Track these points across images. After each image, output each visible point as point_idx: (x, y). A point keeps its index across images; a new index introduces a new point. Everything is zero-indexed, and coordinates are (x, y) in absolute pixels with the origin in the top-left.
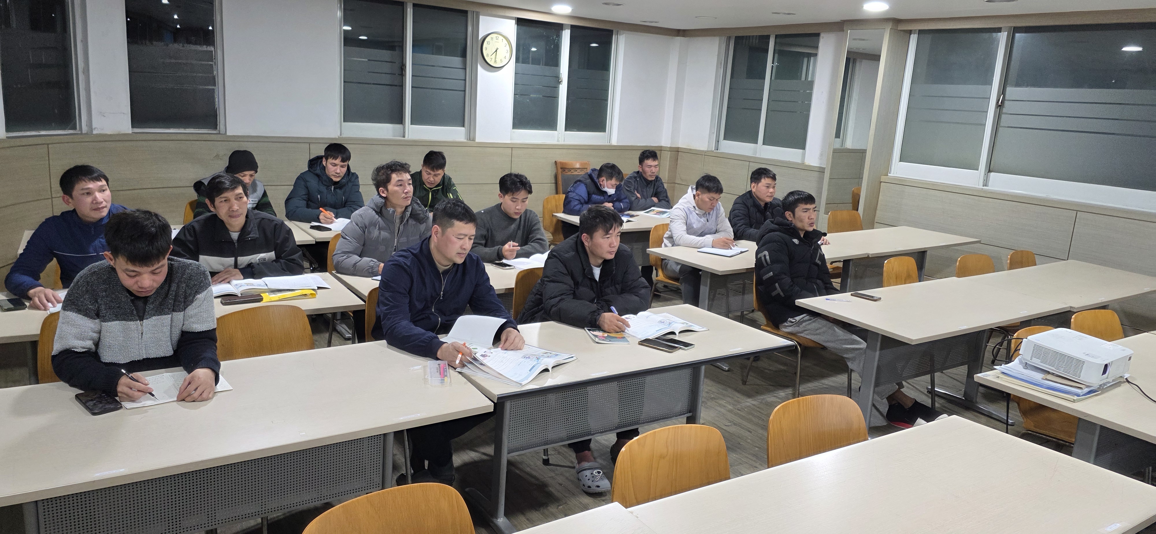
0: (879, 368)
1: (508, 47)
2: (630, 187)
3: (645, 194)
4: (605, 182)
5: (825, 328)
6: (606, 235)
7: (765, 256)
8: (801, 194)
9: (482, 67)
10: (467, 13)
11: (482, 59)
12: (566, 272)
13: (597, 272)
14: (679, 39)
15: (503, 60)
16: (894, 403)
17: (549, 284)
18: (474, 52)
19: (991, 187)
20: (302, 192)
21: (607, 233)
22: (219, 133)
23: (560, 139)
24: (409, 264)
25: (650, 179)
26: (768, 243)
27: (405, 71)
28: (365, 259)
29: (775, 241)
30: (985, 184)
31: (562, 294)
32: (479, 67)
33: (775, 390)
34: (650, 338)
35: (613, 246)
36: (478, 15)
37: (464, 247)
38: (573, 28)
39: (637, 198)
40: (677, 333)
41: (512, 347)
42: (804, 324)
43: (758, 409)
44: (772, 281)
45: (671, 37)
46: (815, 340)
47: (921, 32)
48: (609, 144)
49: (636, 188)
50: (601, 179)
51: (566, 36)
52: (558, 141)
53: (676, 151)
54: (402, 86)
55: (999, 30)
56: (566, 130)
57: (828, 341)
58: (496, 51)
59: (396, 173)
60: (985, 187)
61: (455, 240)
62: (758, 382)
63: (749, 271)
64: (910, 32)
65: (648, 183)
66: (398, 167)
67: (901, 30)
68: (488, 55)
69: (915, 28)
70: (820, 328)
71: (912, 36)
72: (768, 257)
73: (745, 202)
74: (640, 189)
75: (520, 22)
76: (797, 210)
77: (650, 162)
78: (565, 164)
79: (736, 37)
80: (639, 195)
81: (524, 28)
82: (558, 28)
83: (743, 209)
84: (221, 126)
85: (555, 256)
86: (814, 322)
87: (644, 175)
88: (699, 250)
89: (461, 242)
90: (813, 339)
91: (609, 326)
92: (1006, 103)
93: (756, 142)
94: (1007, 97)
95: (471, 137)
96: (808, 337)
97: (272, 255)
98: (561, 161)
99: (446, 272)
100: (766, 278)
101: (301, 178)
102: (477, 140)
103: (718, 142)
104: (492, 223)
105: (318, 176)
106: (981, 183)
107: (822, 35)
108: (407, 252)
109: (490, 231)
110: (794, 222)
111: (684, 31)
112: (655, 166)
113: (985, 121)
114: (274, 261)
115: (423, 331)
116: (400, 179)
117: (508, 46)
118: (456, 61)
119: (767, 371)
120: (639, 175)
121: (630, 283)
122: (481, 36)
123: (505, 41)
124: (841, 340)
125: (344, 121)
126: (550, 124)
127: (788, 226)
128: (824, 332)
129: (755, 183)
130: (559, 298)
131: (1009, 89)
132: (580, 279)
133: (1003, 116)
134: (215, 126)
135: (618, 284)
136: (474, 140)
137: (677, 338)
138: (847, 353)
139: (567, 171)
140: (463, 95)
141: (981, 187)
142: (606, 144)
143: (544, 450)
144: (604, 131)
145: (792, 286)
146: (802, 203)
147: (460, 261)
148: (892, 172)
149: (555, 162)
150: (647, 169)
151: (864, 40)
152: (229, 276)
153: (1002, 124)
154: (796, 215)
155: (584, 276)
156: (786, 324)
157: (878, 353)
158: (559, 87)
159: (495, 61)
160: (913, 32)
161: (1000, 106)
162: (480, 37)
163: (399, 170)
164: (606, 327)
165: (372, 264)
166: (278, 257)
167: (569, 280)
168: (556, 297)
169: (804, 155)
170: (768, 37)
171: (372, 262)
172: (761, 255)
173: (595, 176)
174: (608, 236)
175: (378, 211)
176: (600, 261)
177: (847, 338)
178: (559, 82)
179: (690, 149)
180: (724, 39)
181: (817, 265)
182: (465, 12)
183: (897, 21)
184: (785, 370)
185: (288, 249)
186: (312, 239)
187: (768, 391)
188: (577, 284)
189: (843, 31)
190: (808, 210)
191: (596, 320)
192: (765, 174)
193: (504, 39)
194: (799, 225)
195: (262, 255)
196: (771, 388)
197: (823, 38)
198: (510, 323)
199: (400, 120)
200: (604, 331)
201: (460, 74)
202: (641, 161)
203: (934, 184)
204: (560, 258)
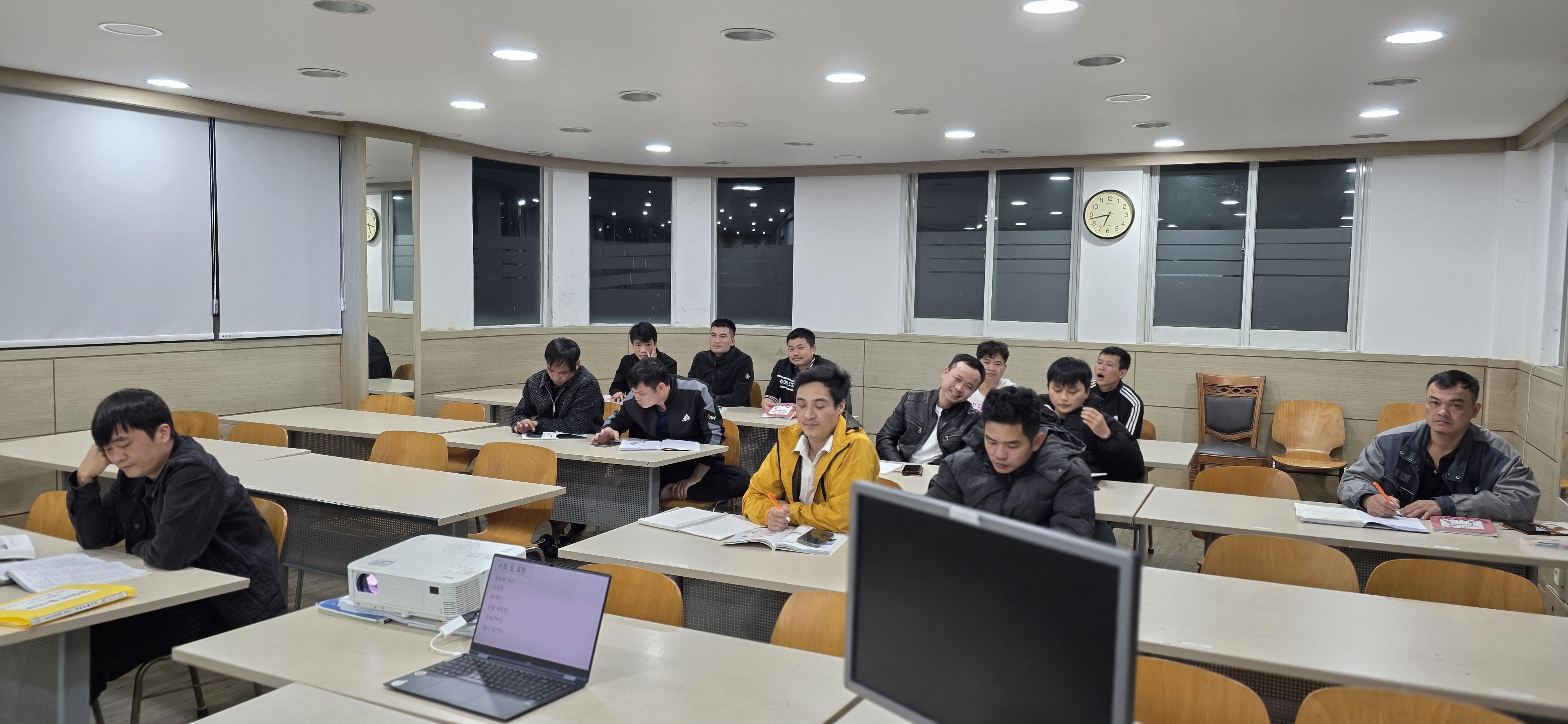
1: (1128, 210)
9: (1086, 239)
10: (1073, 171)
15: (1119, 227)
18: (1077, 222)
23: (1245, 342)
27: (985, 254)
32: (1082, 240)
36: (1082, 171)
38: (1263, 166)
52: (1240, 344)
53: (1514, 369)
54: (984, 273)
56: (1254, 328)
58: (1108, 216)
68: (1094, 223)
75: (1164, 171)
81: (1174, 179)
82: (1244, 168)
95: (1072, 335)
98: (1208, 373)
102: (1079, 341)
117: (1128, 207)
118: (1057, 236)
122: (1083, 199)
123: (1123, 201)
125: (915, 317)
136: (1076, 340)
139: (1218, 389)
140: (1066, 279)
142: (1342, 350)
144: (1345, 329)
149: (1197, 374)
158: (1243, 260)
159: (1107, 231)
162: (1084, 202)
178: (1241, 253)
193: (1121, 199)
199: (979, 315)
201: (1063, 251)
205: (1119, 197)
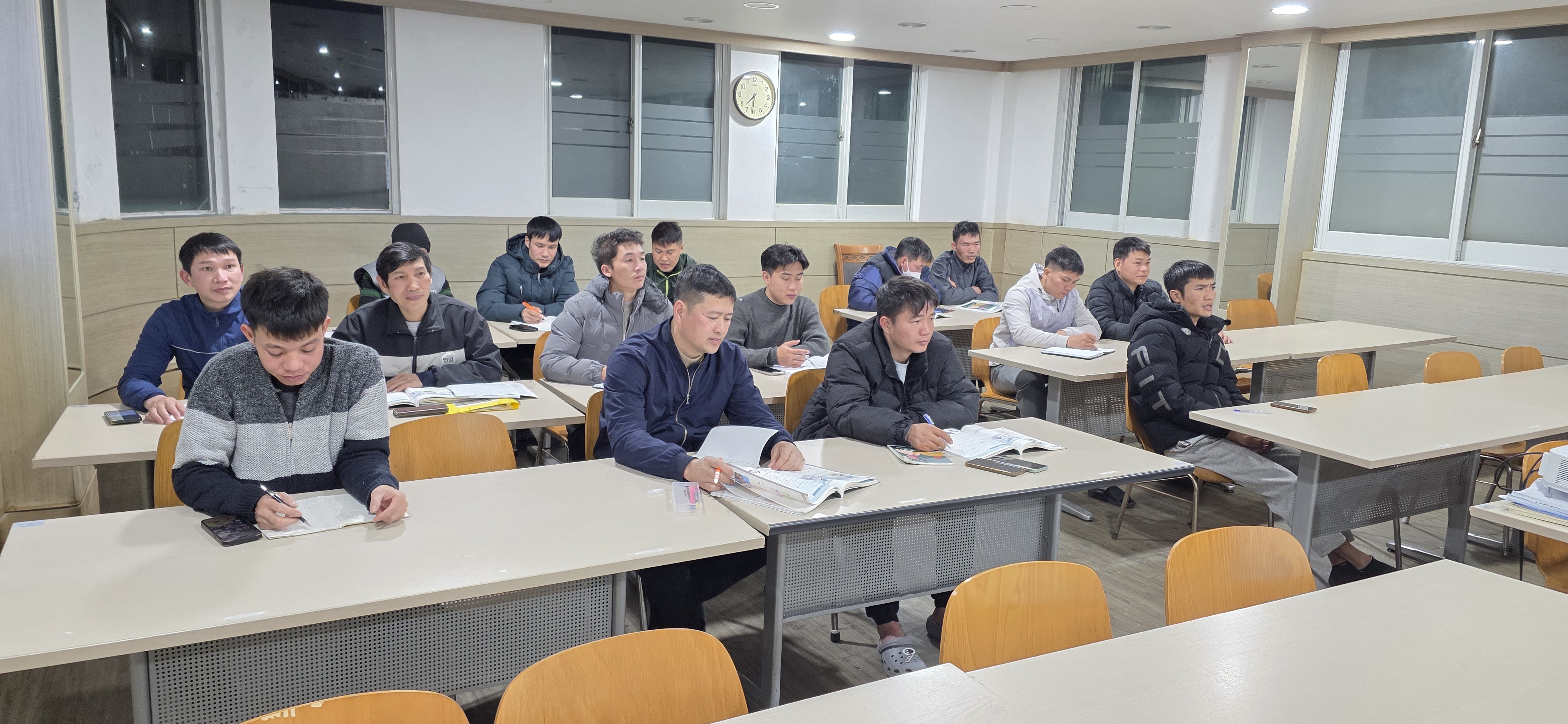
0: (1317, 508)
1: (769, 93)
2: (942, 273)
3: (962, 282)
4: (907, 263)
5: (1233, 455)
6: (915, 317)
7: (1141, 353)
8: (1194, 265)
9: (735, 119)
10: (714, 49)
11: (735, 109)
12: (860, 370)
13: (902, 371)
14: (1004, 75)
15: (764, 109)
16: (1340, 561)
17: (834, 385)
18: (724, 101)
19: (1467, 262)
20: (499, 282)
21: (916, 314)
22: (392, 214)
23: (840, 215)
24: (644, 354)
25: (967, 262)
26: (1147, 334)
27: (633, 128)
28: (584, 361)
29: (1156, 332)
30: (1459, 257)
31: (854, 400)
32: (730, 119)
33: (1160, 547)
34: (983, 457)
35: (924, 333)
36: (729, 48)
37: (718, 330)
38: (857, 63)
39: (951, 287)
40: (1021, 453)
41: (786, 466)
42: (1202, 449)
43: (1137, 572)
44: (1153, 388)
45: (992, 72)
46: (1219, 472)
47: (1355, 46)
48: (908, 221)
49: (949, 273)
50: (901, 259)
51: (848, 75)
52: (838, 217)
53: (1002, 229)
54: (629, 148)
55: (1472, 36)
56: (848, 203)
57: (1238, 473)
58: (754, 97)
59: (624, 244)
60: (1459, 262)
61: (706, 320)
62: (1135, 535)
63: (1117, 379)
64: (1339, 47)
65: (966, 267)
66: (627, 237)
67: (1325, 44)
68: (742, 103)
69: (1348, 40)
70: (1226, 454)
71: (1342, 51)
72: (1146, 355)
73: (1107, 285)
74: (954, 275)
75: (786, 57)
76: (1187, 287)
77: (967, 238)
78: (849, 248)
79: (1085, 68)
80: (953, 284)
81: (791, 66)
82: (838, 63)
83: (1104, 295)
84: (394, 203)
85: (842, 347)
86: (1216, 445)
87: (959, 256)
88: (1044, 350)
89: (713, 324)
90: (1215, 470)
91: (922, 441)
92: (1487, 140)
93: (1116, 212)
94: (1487, 132)
95: (720, 213)
96: (1208, 467)
97: (458, 355)
98: (842, 244)
99: (694, 367)
100: (1145, 383)
101: (498, 264)
102: (729, 219)
103: (1063, 214)
104: (753, 315)
105: (519, 260)
106: (1453, 256)
107: (1209, 58)
108: (641, 338)
109: (751, 326)
110: (1183, 304)
111: (1011, 63)
112: (976, 243)
113: (1455, 168)
114: (463, 363)
115: (663, 443)
116: (629, 251)
117: (769, 90)
118: (701, 112)
119: (1146, 521)
120: (953, 257)
121: (948, 386)
122: (733, 77)
123: (766, 84)
124: (1259, 471)
125: (553, 196)
126: (827, 196)
127: (1175, 309)
128: (1232, 460)
129: (1120, 258)
130: (851, 404)
131: (1490, 121)
132: (878, 379)
133: (1483, 159)
134: (386, 205)
135: (933, 387)
136: (725, 218)
137: (1021, 457)
138: (1268, 490)
139: (850, 258)
140: (710, 158)
141: (1452, 261)
142: (905, 220)
143: (832, 615)
144: (902, 203)
145: (1182, 395)
146: (1194, 277)
147: (713, 350)
148: (1319, 245)
149: (835, 245)
150: (963, 248)
151: (1268, 67)
152: (404, 382)
153: (1481, 171)
154: (1186, 294)
155: (884, 375)
156: (1174, 450)
157: (1315, 486)
158: (839, 145)
159: (752, 112)
160: (1343, 46)
161: (1477, 144)
162: (731, 81)
163: (627, 240)
164: (918, 443)
165: (592, 367)
166: (469, 357)
167: (863, 380)
168: (845, 404)
169: (1187, 228)
170: (1129, 66)
171: (593, 365)
172: (1136, 352)
173: (892, 256)
174: (917, 319)
175: (601, 296)
176: (907, 356)
177: (1267, 468)
178: (840, 138)
179: (1023, 226)
180: (1068, 71)
181: (1217, 365)
182: (711, 47)
183: (1319, 32)
184: (1174, 521)
185: (481, 346)
186: (513, 341)
187: (1150, 547)
188: (874, 386)
189: (1241, 49)
190: (1203, 287)
191: (903, 434)
192: (1134, 245)
193: (764, 81)
194: (1189, 308)
195: (448, 354)
196: (1154, 543)
197: (1211, 61)
198: (782, 435)
199: (627, 194)
200: (915, 449)
201: (705, 129)
202: (956, 237)
203: (1382, 260)
204: (849, 350)
205: (762, 80)
